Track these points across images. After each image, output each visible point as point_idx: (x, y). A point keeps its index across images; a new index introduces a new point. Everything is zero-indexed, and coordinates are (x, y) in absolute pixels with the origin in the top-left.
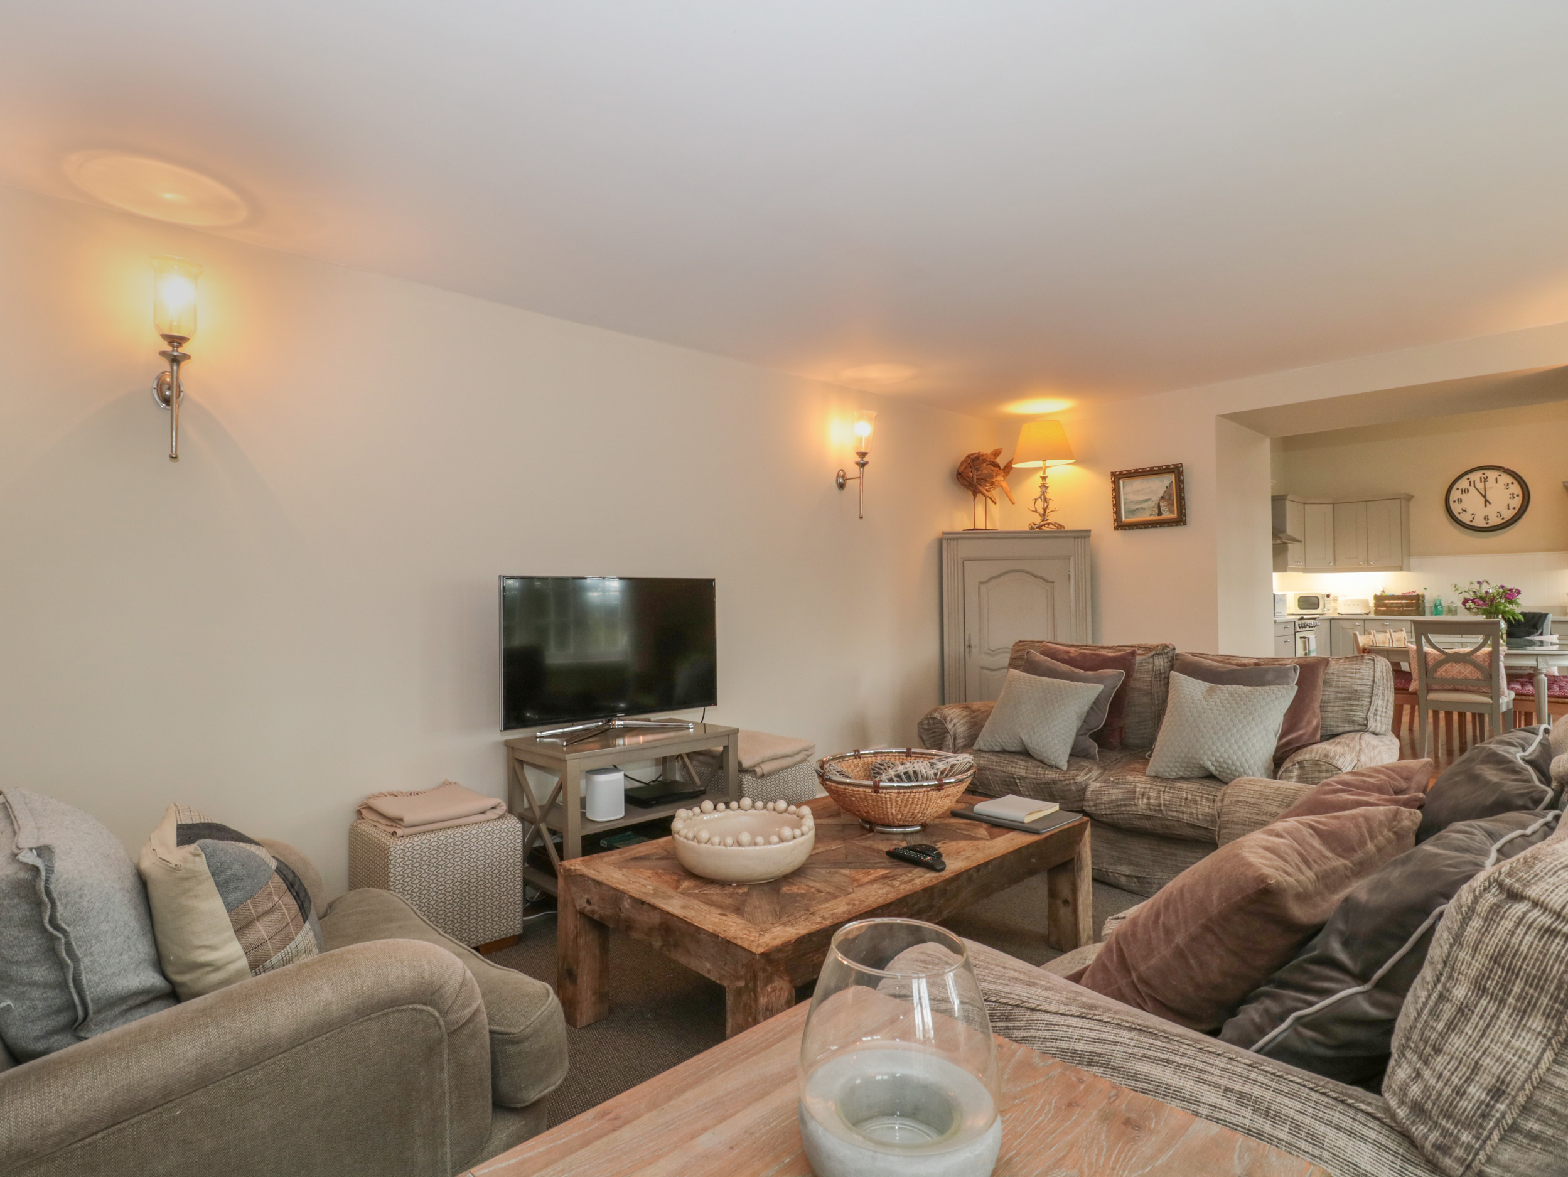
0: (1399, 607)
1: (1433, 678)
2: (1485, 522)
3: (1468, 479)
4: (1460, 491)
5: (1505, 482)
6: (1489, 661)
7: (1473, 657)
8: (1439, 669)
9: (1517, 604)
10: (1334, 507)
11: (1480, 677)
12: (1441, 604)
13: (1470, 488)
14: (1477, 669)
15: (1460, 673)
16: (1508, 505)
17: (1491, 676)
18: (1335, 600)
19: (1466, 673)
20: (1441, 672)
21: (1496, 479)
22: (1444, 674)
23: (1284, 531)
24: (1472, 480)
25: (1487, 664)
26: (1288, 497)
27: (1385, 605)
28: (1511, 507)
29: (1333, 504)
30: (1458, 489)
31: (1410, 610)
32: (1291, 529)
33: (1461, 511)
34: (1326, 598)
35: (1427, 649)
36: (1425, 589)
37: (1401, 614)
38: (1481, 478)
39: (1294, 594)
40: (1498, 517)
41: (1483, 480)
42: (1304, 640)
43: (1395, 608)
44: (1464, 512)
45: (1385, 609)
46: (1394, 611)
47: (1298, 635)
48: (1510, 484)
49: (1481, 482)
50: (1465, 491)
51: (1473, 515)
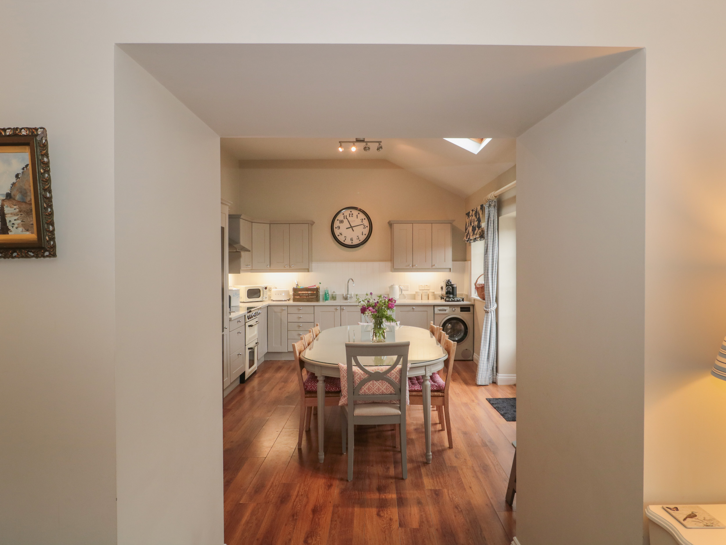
0: (307, 296)
1: (359, 395)
2: (351, 242)
3: (343, 214)
4: (339, 221)
5: (361, 218)
6: (399, 377)
7: (389, 375)
8: (363, 387)
10: (270, 225)
11: (393, 392)
12: (328, 293)
13: (344, 220)
14: (391, 385)
15: (379, 389)
16: (362, 232)
17: (400, 390)
18: (270, 290)
19: (383, 389)
20: (365, 389)
21: (357, 215)
22: (367, 391)
23: (238, 242)
24: (345, 215)
25: (397, 380)
26: (242, 217)
27: (299, 295)
28: (364, 234)
29: (270, 224)
31: (313, 298)
32: (243, 242)
33: (339, 234)
34: (264, 290)
35: (355, 369)
36: (320, 283)
37: (308, 301)
38: (349, 214)
39: (245, 287)
40: (357, 239)
41: (351, 215)
42: (251, 327)
43: (305, 297)
44: (341, 235)
45: (298, 298)
46: (304, 298)
47: (247, 324)
48: (364, 219)
49: (350, 217)
50: (342, 222)
51: (345, 237)
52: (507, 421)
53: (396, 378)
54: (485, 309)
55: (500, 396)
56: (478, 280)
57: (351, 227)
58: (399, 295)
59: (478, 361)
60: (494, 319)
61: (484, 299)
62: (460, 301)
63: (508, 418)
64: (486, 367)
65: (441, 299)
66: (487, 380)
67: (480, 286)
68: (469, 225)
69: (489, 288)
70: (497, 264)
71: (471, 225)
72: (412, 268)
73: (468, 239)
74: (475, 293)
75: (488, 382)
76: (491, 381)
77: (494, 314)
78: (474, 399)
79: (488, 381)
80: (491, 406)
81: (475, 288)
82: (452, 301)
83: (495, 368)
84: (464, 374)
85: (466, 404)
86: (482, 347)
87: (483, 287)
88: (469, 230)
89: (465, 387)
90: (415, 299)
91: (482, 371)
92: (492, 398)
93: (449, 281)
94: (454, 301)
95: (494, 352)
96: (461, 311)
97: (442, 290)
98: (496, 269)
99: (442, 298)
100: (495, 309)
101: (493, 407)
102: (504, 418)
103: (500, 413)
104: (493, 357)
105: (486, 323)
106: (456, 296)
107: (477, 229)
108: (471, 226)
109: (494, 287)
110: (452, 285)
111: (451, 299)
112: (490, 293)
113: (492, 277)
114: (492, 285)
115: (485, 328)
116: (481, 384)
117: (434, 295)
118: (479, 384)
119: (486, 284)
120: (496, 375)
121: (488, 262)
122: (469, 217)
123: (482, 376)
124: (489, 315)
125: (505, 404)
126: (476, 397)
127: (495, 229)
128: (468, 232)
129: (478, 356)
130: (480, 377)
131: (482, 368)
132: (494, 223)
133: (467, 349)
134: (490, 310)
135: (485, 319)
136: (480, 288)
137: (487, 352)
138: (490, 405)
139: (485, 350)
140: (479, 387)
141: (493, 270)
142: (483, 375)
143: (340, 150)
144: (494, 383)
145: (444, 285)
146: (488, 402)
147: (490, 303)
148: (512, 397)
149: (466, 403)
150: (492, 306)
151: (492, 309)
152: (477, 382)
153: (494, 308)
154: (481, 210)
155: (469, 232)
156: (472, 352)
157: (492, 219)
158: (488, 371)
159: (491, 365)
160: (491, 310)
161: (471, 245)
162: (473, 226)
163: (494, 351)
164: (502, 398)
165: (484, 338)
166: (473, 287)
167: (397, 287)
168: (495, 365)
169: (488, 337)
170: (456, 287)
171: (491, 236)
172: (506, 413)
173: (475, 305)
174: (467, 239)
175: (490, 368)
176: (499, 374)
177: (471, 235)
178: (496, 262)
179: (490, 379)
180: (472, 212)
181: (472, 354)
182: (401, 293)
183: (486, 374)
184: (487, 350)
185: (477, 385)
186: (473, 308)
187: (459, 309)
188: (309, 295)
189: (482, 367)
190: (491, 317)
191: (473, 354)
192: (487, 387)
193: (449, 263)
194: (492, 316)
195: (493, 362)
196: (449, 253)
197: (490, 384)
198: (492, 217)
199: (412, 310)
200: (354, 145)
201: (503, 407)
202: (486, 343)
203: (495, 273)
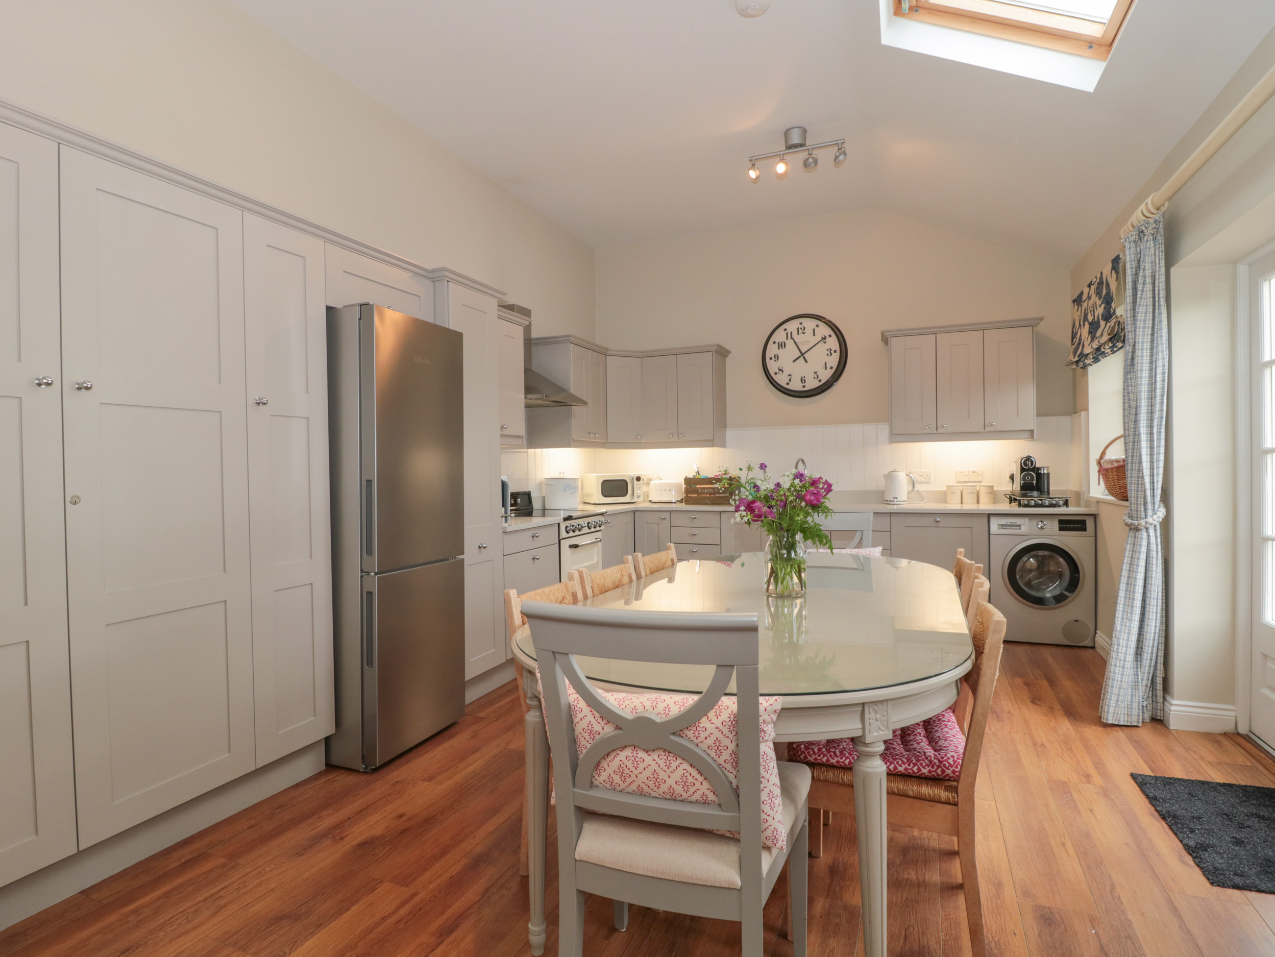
0: (710, 494)
1: (594, 786)
2: (802, 385)
3: (785, 330)
4: (777, 344)
5: (823, 334)
7: (689, 732)
8: (604, 764)
9: (827, 511)
10: (642, 360)
11: (709, 796)
13: (787, 342)
15: (657, 779)
16: (826, 363)
18: (647, 483)
19: (671, 781)
20: (610, 770)
21: (814, 330)
22: (617, 778)
24: (789, 331)
26: (573, 340)
27: (696, 491)
28: (828, 367)
30: (774, 343)
31: (723, 498)
33: (777, 371)
34: (635, 482)
37: (713, 503)
38: (798, 329)
39: (597, 476)
40: (814, 378)
41: (802, 330)
42: (574, 549)
43: (708, 496)
44: (781, 372)
45: (695, 497)
46: (704, 498)
47: (565, 544)
48: (828, 337)
49: (798, 334)
50: (782, 345)
51: (790, 375)
52: (1212, 884)
53: (719, 750)
54: (1130, 521)
55: (1177, 771)
56: (1108, 451)
57: (802, 354)
58: (907, 492)
59: (1108, 653)
60: (1157, 549)
61: (1125, 498)
62: (1059, 506)
63: (1216, 869)
64: (1132, 678)
65: (1010, 503)
66: (1135, 712)
67: (1112, 466)
68: (1080, 325)
69: (1140, 463)
70: (1165, 396)
71: (1087, 320)
72: (935, 431)
73: (1079, 356)
74: (1099, 484)
75: (1138, 719)
76: (1147, 717)
77: (1156, 534)
78: (1092, 770)
79: (1138, 716)
80: (1150, 806)
81: (1099, 471)
82: (1037, 506)
83: (1159, 681)
84: (1067, 685)
85: (1062, 788)
86: (1118, 621)
87: (1123, 466)
88: (1081, 336)
89: (1066, 726)
90: (945, 501)
91: (1120, 688)
92: (1152, 774)
93: (1028, 458)
94: (1042, 506)
95: (1157, 631)
96: (1061, 529)
97: (1013, 483)
98: (1161, 410)
99: (1012, 500)
100: (1161, 520)
101: (1157, 810)
102: (1198, 866)
103: (1181, 842)
104: (1155, 651)
105: (1132, 558)
106: (1048, 494)
107: (1102, 323)
108: (1086, 323)
109: (1158, 461)
110: (1037, 470)
111: (1035, 501)
112: (1143, 477)
113: (1151, 434)
114: (1152, 455)
115: (1130, 571)
116: (1117, 723)
117: (992, 492)
118: (1110, 722)
119: (1130, 461)
120: (1164, 698)
121: (1136, 394)
122: (1081, 306)
123: (1117, 701)
124: (1141, 538)
125: (1199, 804)
126: (1099, 765)
127: (1159, 298)
128: (1077, 341)
129: (1107, 640)
130: (1113, 703)
131: (1119, 679)
132: (1154, 283)
133: (1077, 621)
134: (1143, 524)
135: (1129, 547)
136: (1114, 470)
137: (1134, 637)
138: (1146, 801)
139: (1130, 630)
140: (1109, 729)
141: (1151, 413)
142: (1121, 698)
143: (753, 174)
144: (1158, 721)
145: (1015, 469)
146: (1138, 789)
147: (1145, 503)
148: (1221, 782)
149: (1065, 783)
150: (1150, 513)
151: (1150, 520)
152: (1104, 715)
153: (1158, 517)
154: (1113, 271)
155: (1080, 339)
156: (1092, 628)
157: (1148, 273)
158: (1138, 689)
159: (1149, 673)
160: (1146, 523)
161: (1087, 374)
162: (1090, 321)
163: (1157, 629)
164: (1185, 777)
165: (1125, 598)
166: (1094, 469)
167: (902, 476)
168: (1160, 673)
169: (1139, 597)
170: (1048, 474)
171: (1145, 320)
172: (1204, 847)
173: (1098, 514)
174: (1074, 357)
175: (1144, 681)
176: (1173, 698)
177: (1086, 344)
178: (1163, 392)
179: (1143, 709)
180: (1088, 289)
181: (1092, 633)
182: (911, 490)
183: (1132, 695)
184: (1135, 631)
185: (1103, 722)
186: (1093, 523)
187: (1056, 525)
188: (714, 491)
189: (1118, 677)
190: (1149, 543)
191: (1096, 633)
192: (1135, 731)
193: (1030, 420)
194: (1151, 539)
195: (1153, 664)
196: (1029, 397)
197: (1143, 722)
198: (1148, 266)
199: (934, 525)
200: (782, 160)
201: (1193, 817)
202: (1131, 614)
203: (1161, 421)
